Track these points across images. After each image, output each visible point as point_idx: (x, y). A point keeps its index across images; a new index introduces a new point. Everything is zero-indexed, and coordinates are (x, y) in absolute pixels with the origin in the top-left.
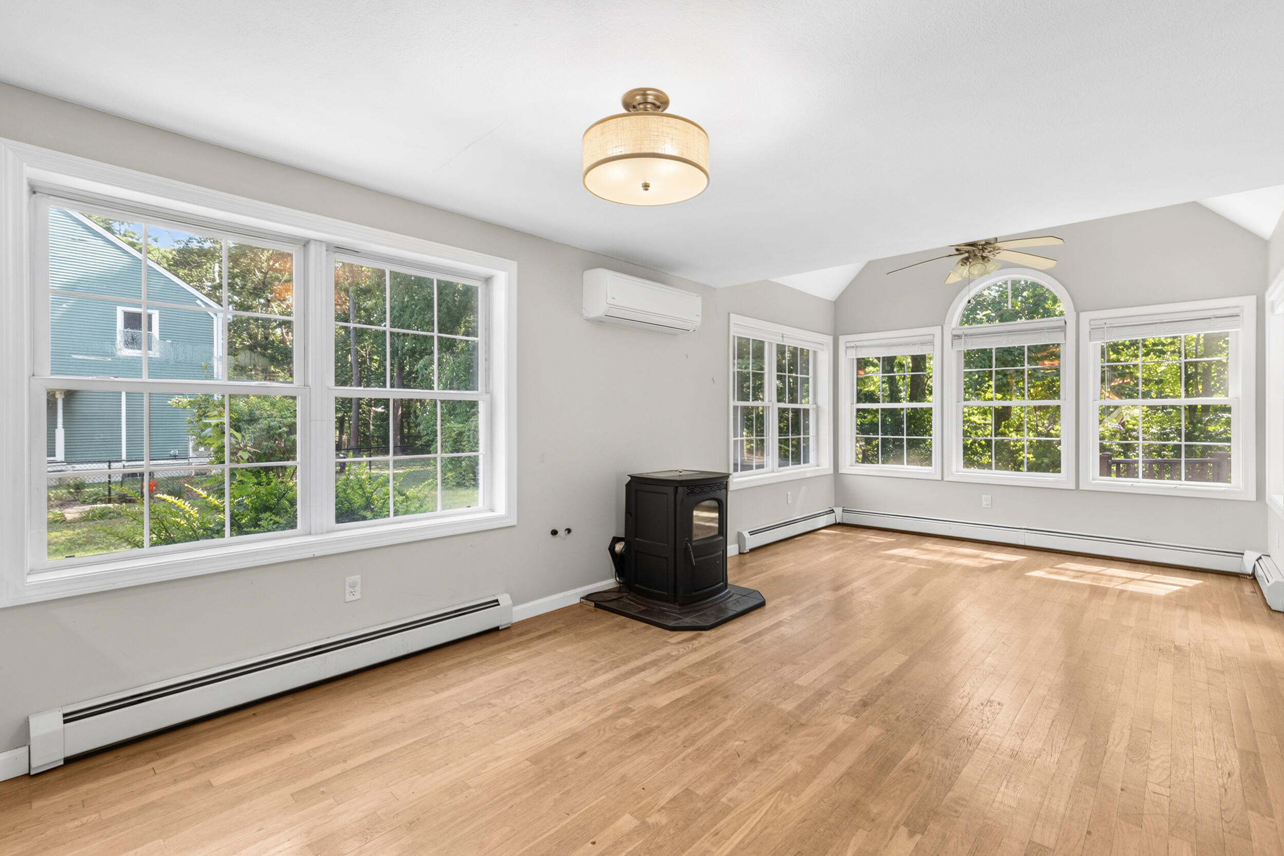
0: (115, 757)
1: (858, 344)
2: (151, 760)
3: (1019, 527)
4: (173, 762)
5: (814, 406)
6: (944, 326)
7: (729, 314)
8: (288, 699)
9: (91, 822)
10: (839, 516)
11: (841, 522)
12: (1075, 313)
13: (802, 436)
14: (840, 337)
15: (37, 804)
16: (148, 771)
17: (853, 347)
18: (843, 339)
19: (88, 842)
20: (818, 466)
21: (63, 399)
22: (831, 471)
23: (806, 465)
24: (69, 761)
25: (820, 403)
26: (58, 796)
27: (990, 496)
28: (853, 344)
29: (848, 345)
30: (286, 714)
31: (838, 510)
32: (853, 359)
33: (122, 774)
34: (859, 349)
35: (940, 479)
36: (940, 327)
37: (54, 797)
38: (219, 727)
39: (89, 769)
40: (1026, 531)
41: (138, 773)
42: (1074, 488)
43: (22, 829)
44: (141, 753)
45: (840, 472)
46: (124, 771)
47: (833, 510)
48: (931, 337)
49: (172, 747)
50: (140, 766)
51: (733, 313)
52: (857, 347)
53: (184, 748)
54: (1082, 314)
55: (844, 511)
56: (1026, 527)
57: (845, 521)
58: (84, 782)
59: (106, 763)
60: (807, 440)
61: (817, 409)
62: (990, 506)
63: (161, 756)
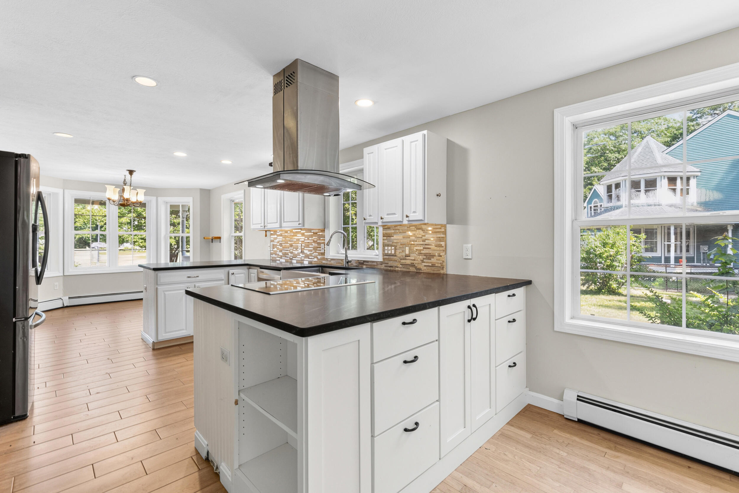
0: (598, 434)
2: (610, 448)
4: (618, 457)
8: (727, 477)
9: (562, 455)
15: (556, 431)
16: (603, 452)
19: (553, 463)
21: (732, 230)
24: (580, 421)
26: (564, 433)
30: (711, 485)
33: (592, 444)
37: (562, 433)
38: (659, 458)
39: (585, 431)
41: (598, 450)
43: (543, 437)
44: (610, 440)
46: (595, 443)
49: (624, 448)
50: (602, 447)
53: (630, 454)
58: (576, 435)
59: (592, 433)
63: (616, 449)
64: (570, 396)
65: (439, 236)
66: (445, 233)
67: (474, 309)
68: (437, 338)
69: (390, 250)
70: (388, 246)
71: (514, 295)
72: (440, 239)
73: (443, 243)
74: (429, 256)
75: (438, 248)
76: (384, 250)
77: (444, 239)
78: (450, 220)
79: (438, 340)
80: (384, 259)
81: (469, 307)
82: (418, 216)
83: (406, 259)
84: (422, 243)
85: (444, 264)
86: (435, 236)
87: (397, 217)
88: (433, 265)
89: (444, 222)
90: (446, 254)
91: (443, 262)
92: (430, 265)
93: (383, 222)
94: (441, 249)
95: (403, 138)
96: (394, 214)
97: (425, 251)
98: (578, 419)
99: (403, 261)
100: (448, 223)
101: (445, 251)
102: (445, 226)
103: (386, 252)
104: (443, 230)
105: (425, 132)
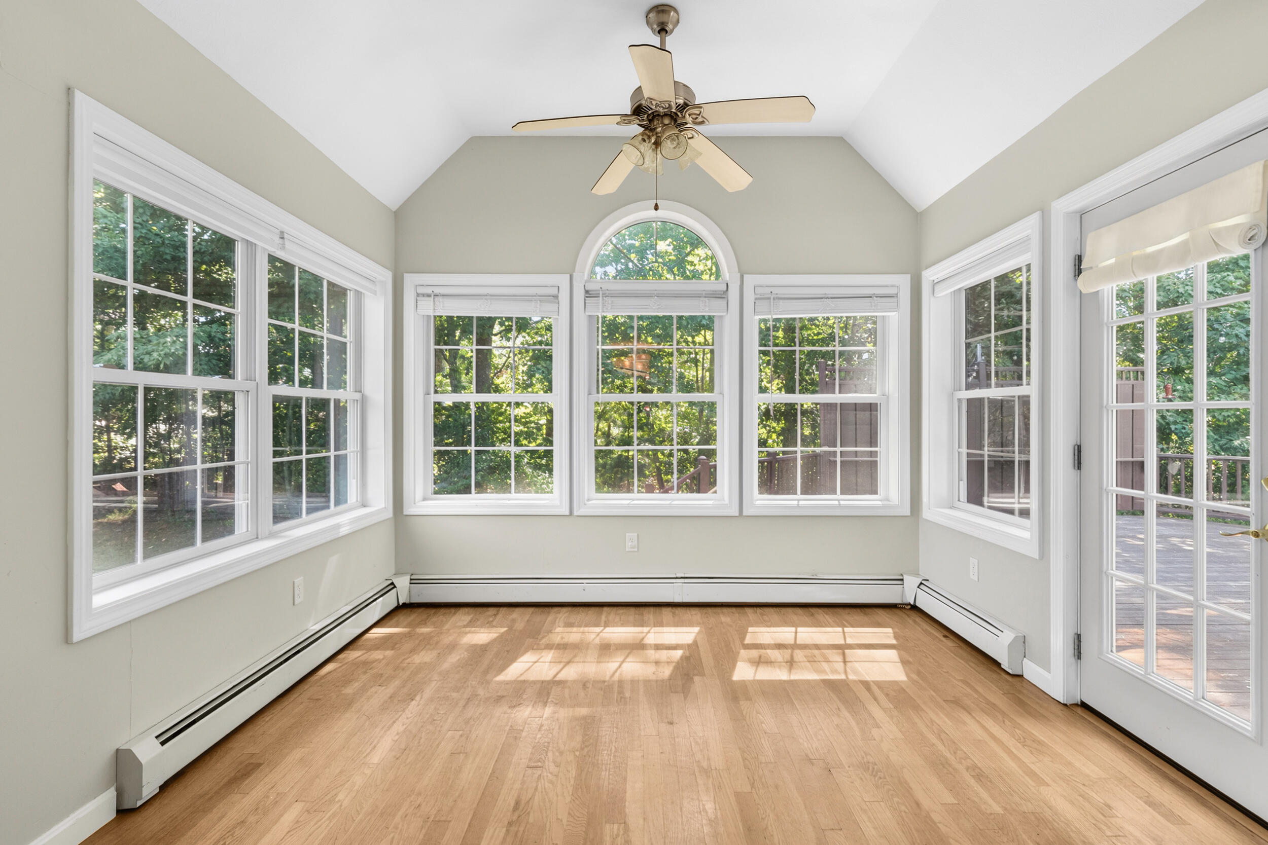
1: (438, 290)
3: (675, 576)
5: (357, 396)
6: (575, 275)
7: (69, 91)
10: (404, 591)
11: (407, 602)
12: (739, 274)
13: (332, 453)
14: (406, 275)
17: (429, 296)
18: (410, 281)
20: (364, 506)
22: (390, 514)
23: (342, 507)
25: (368, 389)
27: (636, 534)
28: (428, 290)
29: (421, 290)
31: (403, 583)
32: (429, 317)
34: (440, 299)
35: (567, 513)
36: (568, 276)
40: (683, 580)
42: (738, 515)
45: (405, 513)
47: (392, 583)
48: (554, 291)
51: (78, 89)
52: (436, 295)
54: (745, 276)
55: (412, 582)
56: (683, 576)
57: (416, 600)
60: (341, 461)
61: (363, 402)
62: (636, 550)
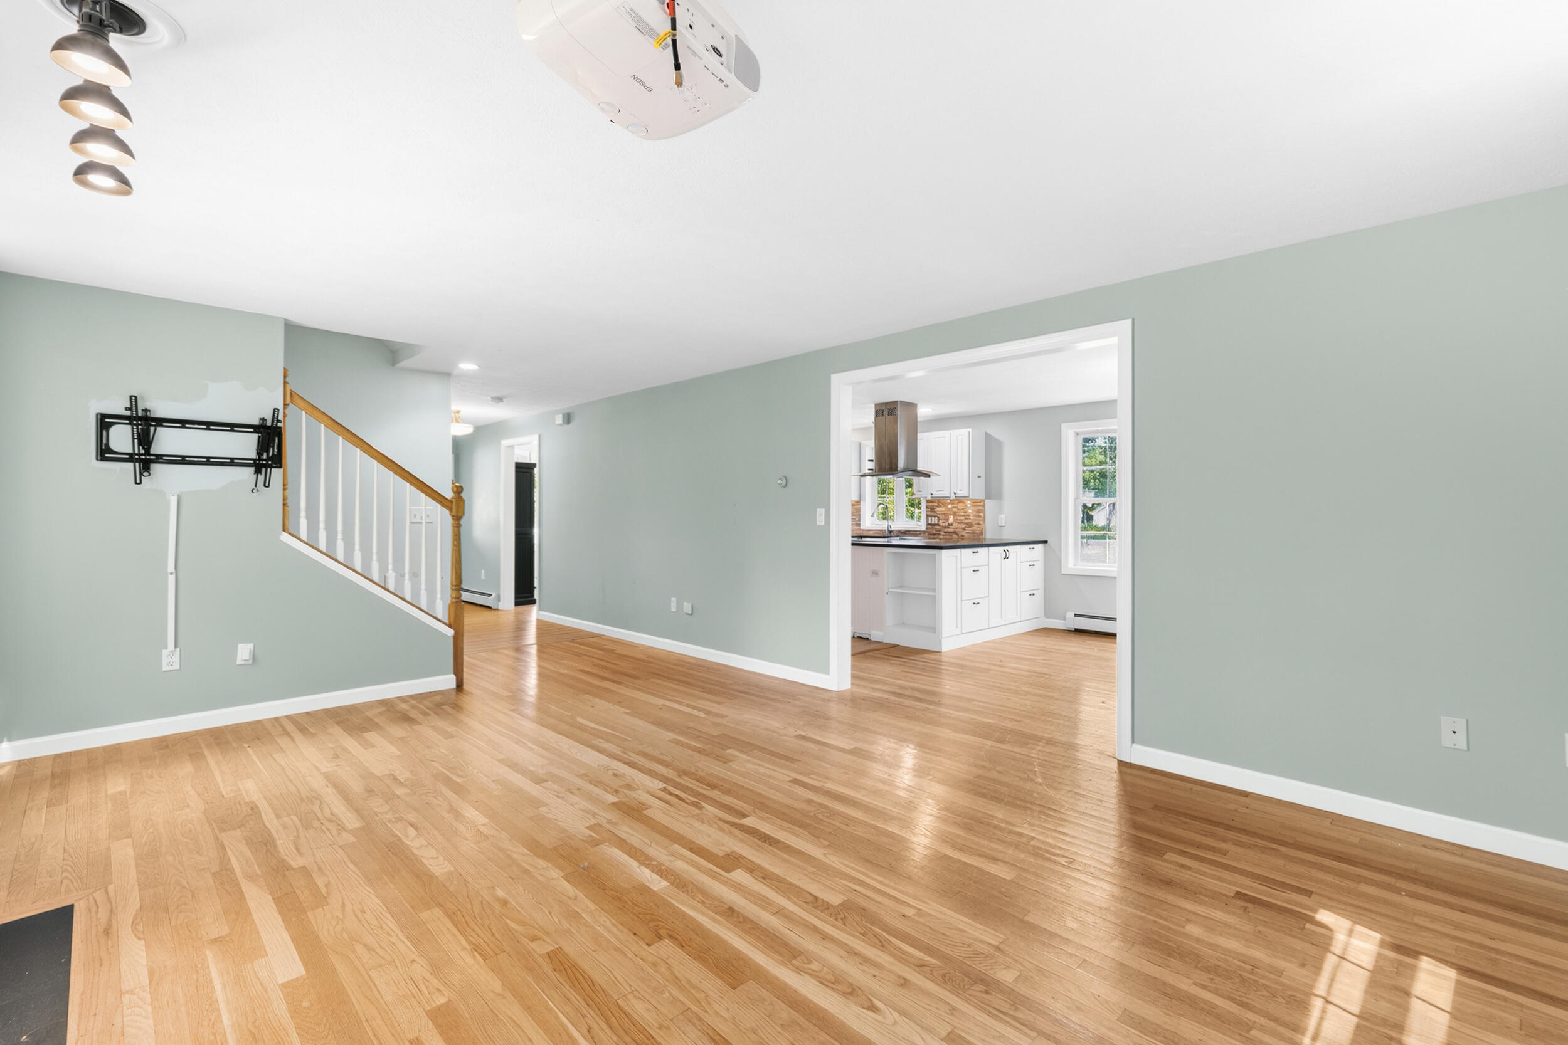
64: (1070, 615)
65: (978, 508)
66: (984, 506)
67: (1007, 552)
68: (987, 563)
69: (934, 520)
70: (931, 516)
71: (1033, 548)
72: (979, 511)
73: (982, 514)
74: (970, 525)
75: (978, 518)
76: (927, 521)
77: (983, 511)
78: (988, 497)
79: (988, 565)
80: (927, 528)
81: (1004, 551)
82: (964, 493)
83: (949, 528)
84: (963, 514)
85: (983, 531)
86: (974, 508)
87: (946, 494)
88: (973, 533)
89: (983, 497)
90: (984, 523)
91: (982, 529)
92: (971, 532)
93: (932, 497)
94: (981, 518)
95: (951, 431)
96: (943, 491)
97: (966, 521)
98: (1075, 629)
99: (946, 530)
100: (986, 498)
101: (984, 520)
102: (984, 501)
103: (930, 522)
104: (982, 504)
105: (970, 430)
